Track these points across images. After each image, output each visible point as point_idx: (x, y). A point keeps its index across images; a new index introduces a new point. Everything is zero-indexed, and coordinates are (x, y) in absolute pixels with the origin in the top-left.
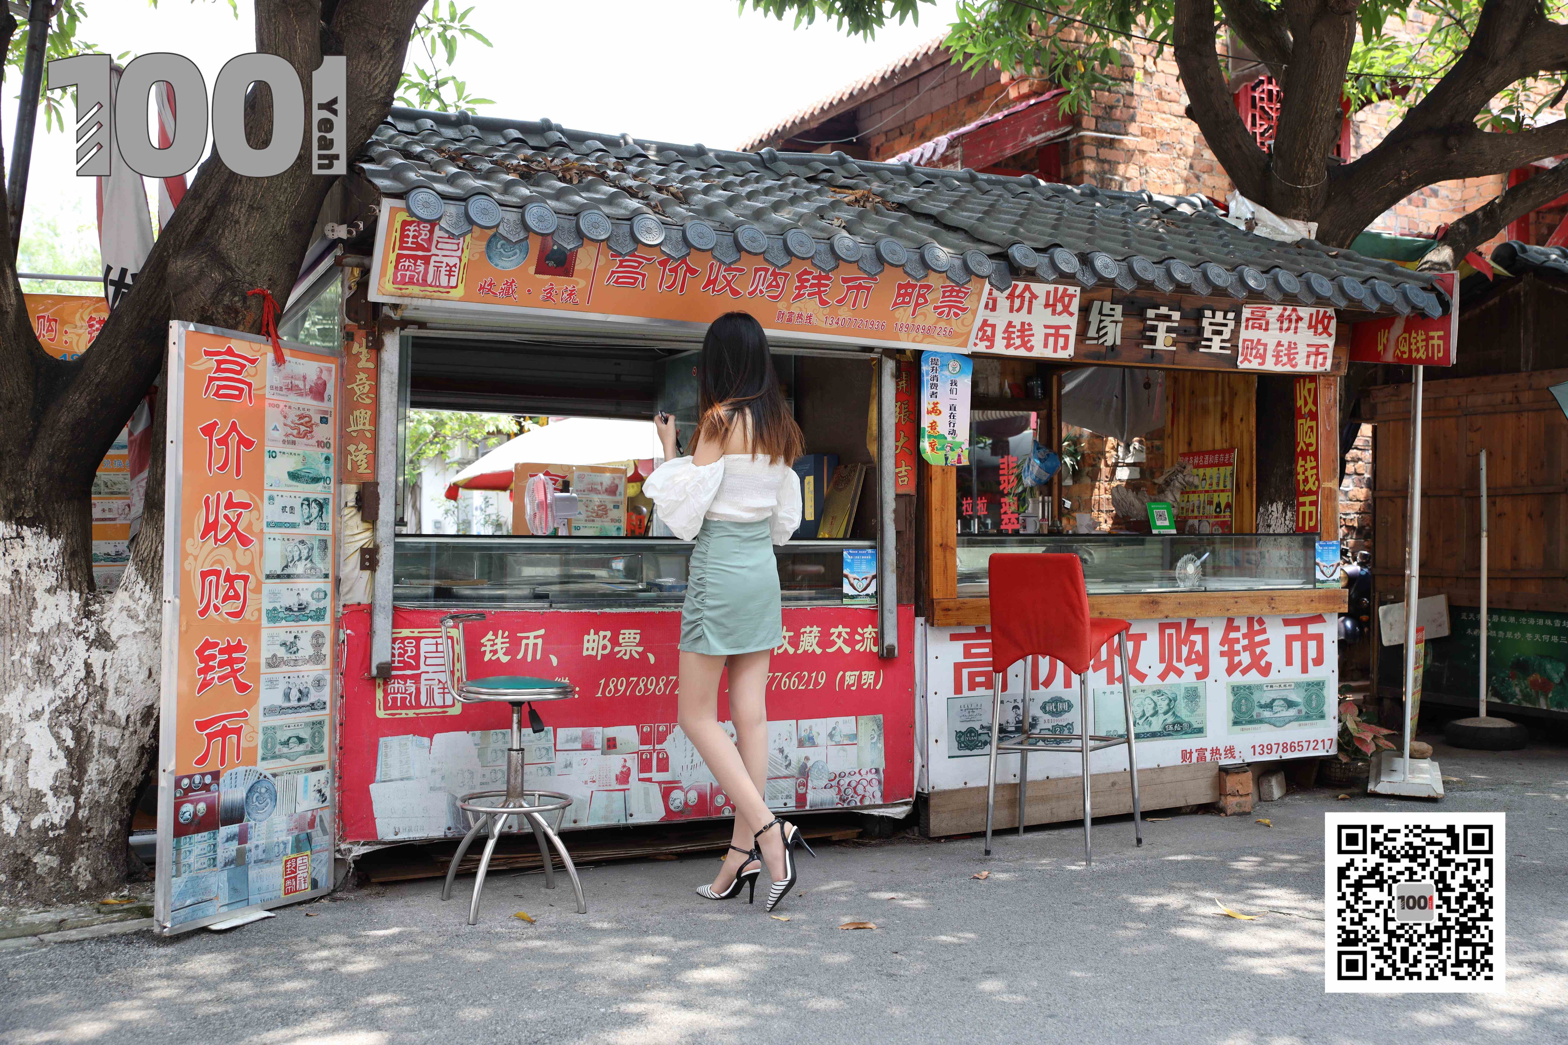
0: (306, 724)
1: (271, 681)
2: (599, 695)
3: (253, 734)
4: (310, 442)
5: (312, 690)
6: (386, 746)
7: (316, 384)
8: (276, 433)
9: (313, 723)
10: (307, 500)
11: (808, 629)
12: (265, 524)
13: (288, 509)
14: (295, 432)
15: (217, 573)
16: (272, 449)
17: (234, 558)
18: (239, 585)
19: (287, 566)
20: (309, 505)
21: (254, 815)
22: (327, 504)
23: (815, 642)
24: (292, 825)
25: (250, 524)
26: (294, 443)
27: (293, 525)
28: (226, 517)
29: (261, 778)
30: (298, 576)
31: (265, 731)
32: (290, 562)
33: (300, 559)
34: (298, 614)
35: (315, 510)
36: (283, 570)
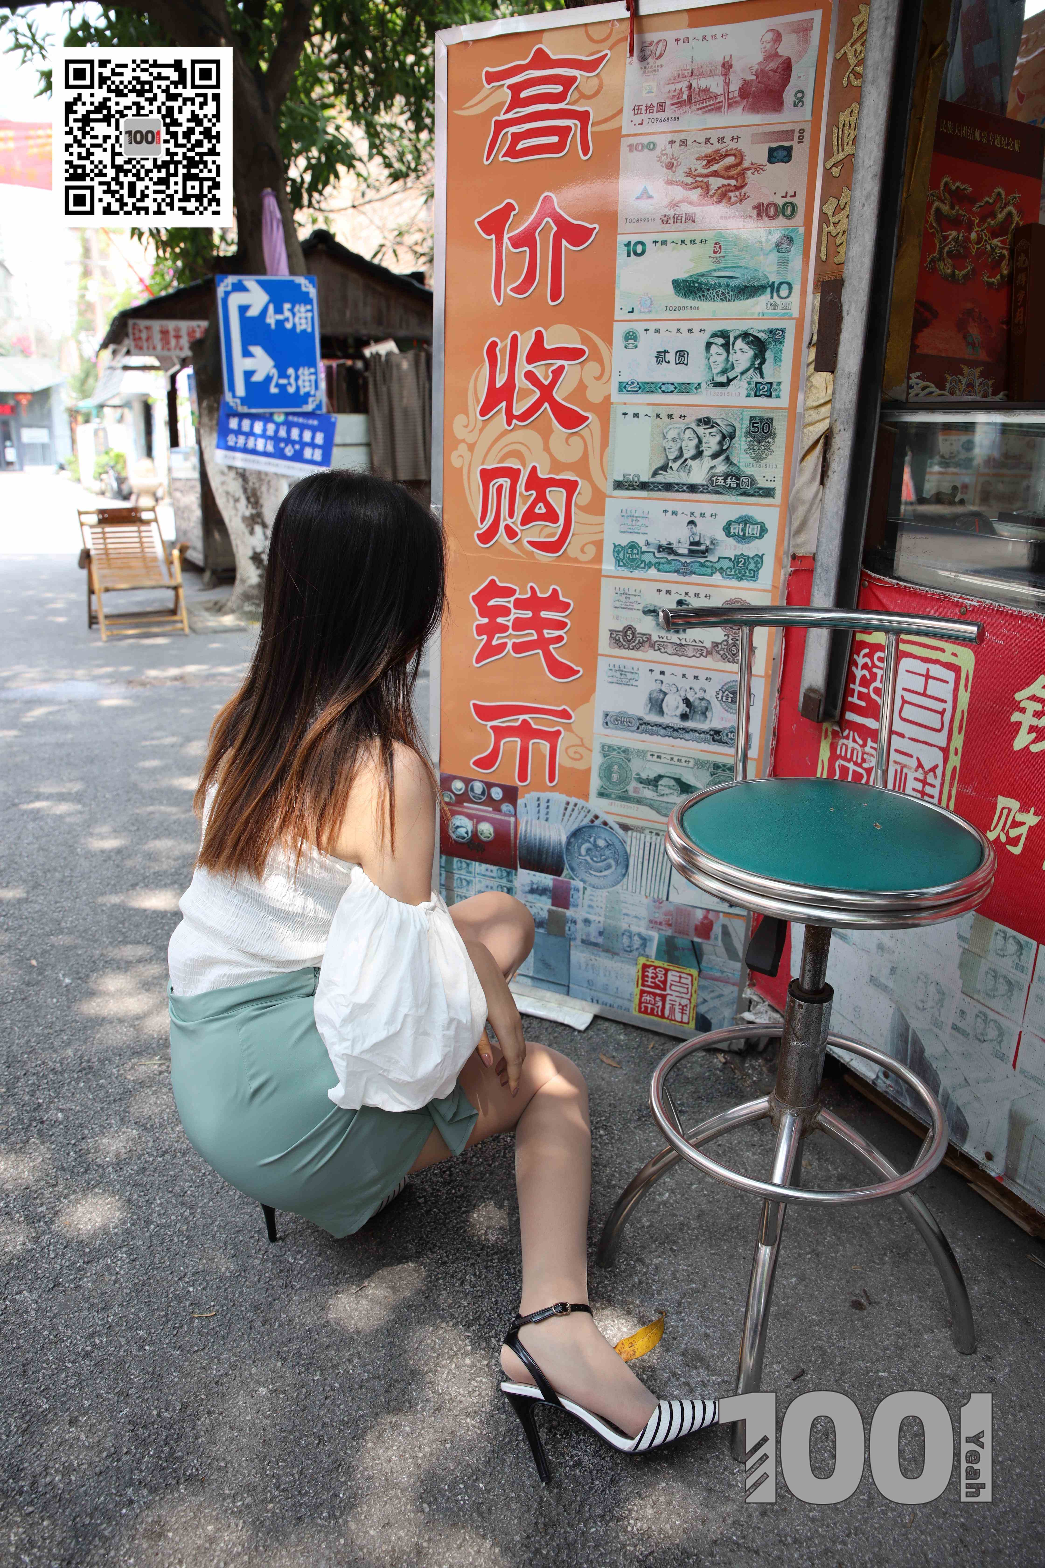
0: (700, 764)
1: (622, 672)
3: (582, 751)
4: (738, 209)
7: (761, 74)
8: (645, 204)
10: (724, 333)
12: (615, 388)
13: (670, 357)
15: (513, 474)
16: (634, 239)
17: (547, 449)
18: (556, 497)
19: (665, 468)
20: (727, 346)
21: (582, 874)
22: (780, 341)
24: (659, 917)
25: (582, 387)
26: (690, 221)
27: (684, 388)
28: (530, 376)
29: (597, 822)
30: (693, 488)
31: (607, 750)
32: (675, 460)
33: (699, 454)
34: (689, 560)
35: (743, 355)
36: (655, 474)
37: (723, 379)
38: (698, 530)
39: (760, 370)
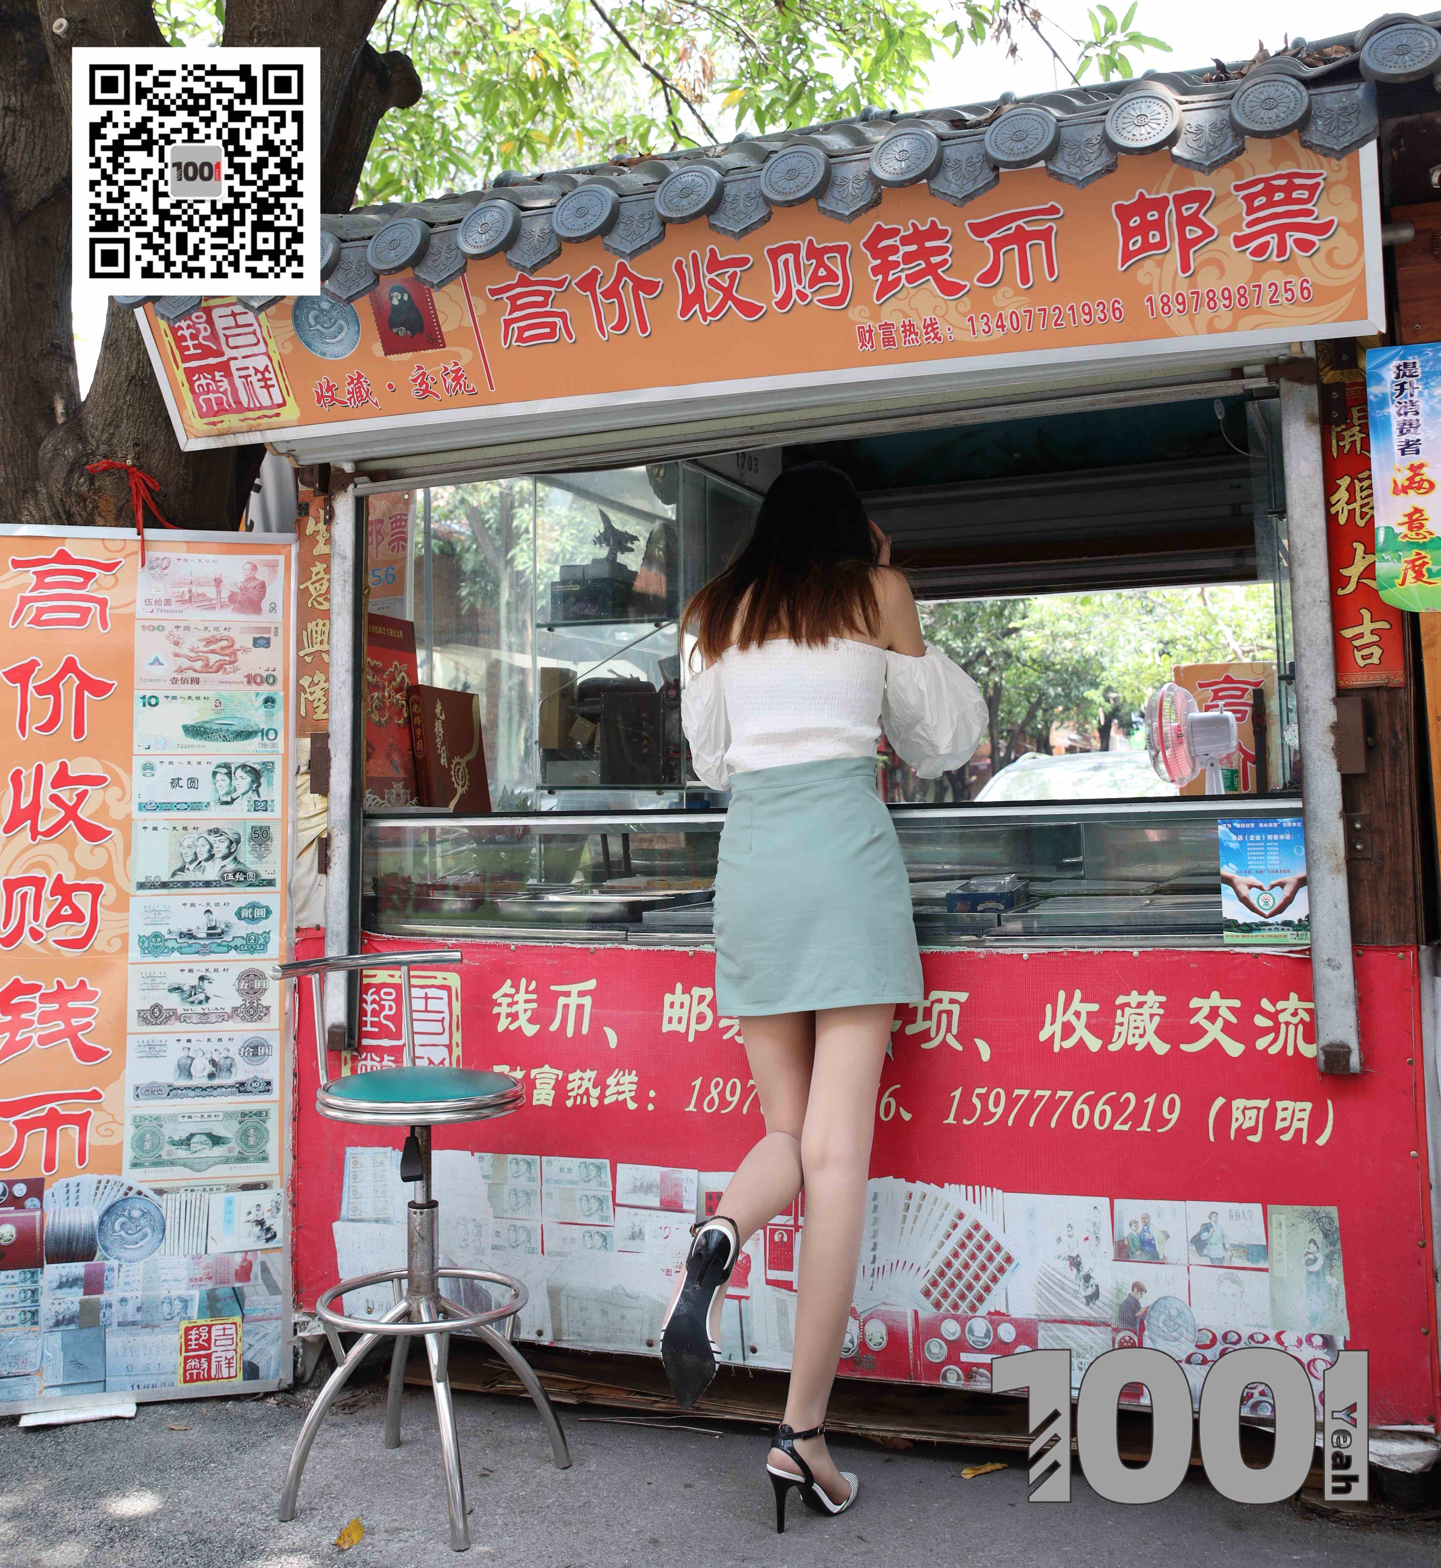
0: (228, 1115)
1: (151, 1046)
2: (691, 1108)
3: (114, 1126)
4: (232, 677)
5: (240, 1062)
6: (355, 1163)
7: (244, 589)
8: (157, 670)
9: (244, 1115)
10: (227, 766)
11: (1134, 997)
12: (135, 807)
13: (183, 783)
14: (198, 665)
15: (38, 882)
16: (148, 694)
17: (72, 858)
18: (82, 899)
19: (182, 869)
20: (229, 774)
21: (116, 1250)
22: (271, 771)
23: (1152, 1027)
24: (200, 1273)
25: (105, 807)
26: (196, 681)
27: (196, 806)
28: (54, 798)
29: (131, 1194)
30: (207, 884)
31: (138, 1121)
32: (191, 862)
33: (211, 857)
34: (207, 942)
35: (243, 780)
36: (174, 875)
37: (228, 799)
38: (213, 917)
39: (257, 791)
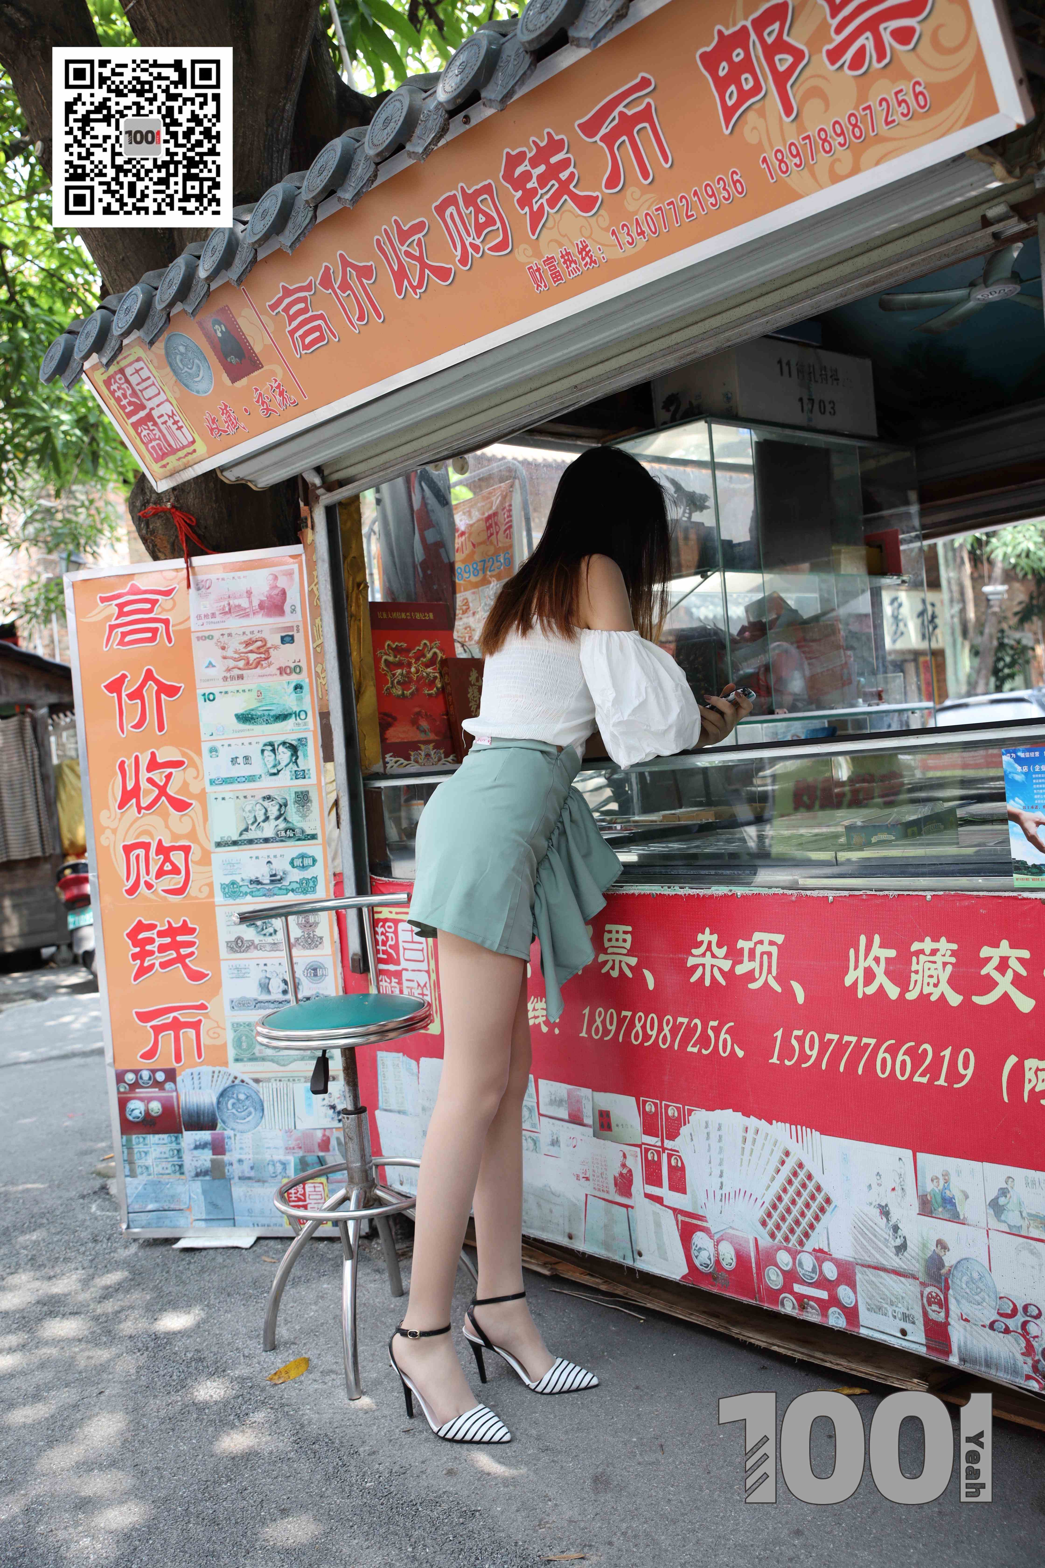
1: (238, 969)
2: (584, 1034)
3: (219, 1031)
4: (268, 671)
5: (304, 980)
6: (384, 1064)
7: (270, 597)
8: (212, 672)
10: (271, 744)
12: (207, 783)
13: (240, 760)
14: (241, 664)
15: (146, 846)
16: (207, 691)
17: (167, 826)
18: (178, 857)
19: (246, 830)
20: (273, 751)
21: (232, 1124)
22: (305, 745)
25: (185, 785)
26: (241, 677)
27: (251, 779)
28: (150, 781)
29: (237, 1082)
30: (266, 840)
31: (236, 1026)
32: (253, 823)
33: (267, 819)
34: (271, 887)
35: (284, 755)
36: (241, 834)
37: (275, 771)
38: (274, 866)
39: (296, 762)
